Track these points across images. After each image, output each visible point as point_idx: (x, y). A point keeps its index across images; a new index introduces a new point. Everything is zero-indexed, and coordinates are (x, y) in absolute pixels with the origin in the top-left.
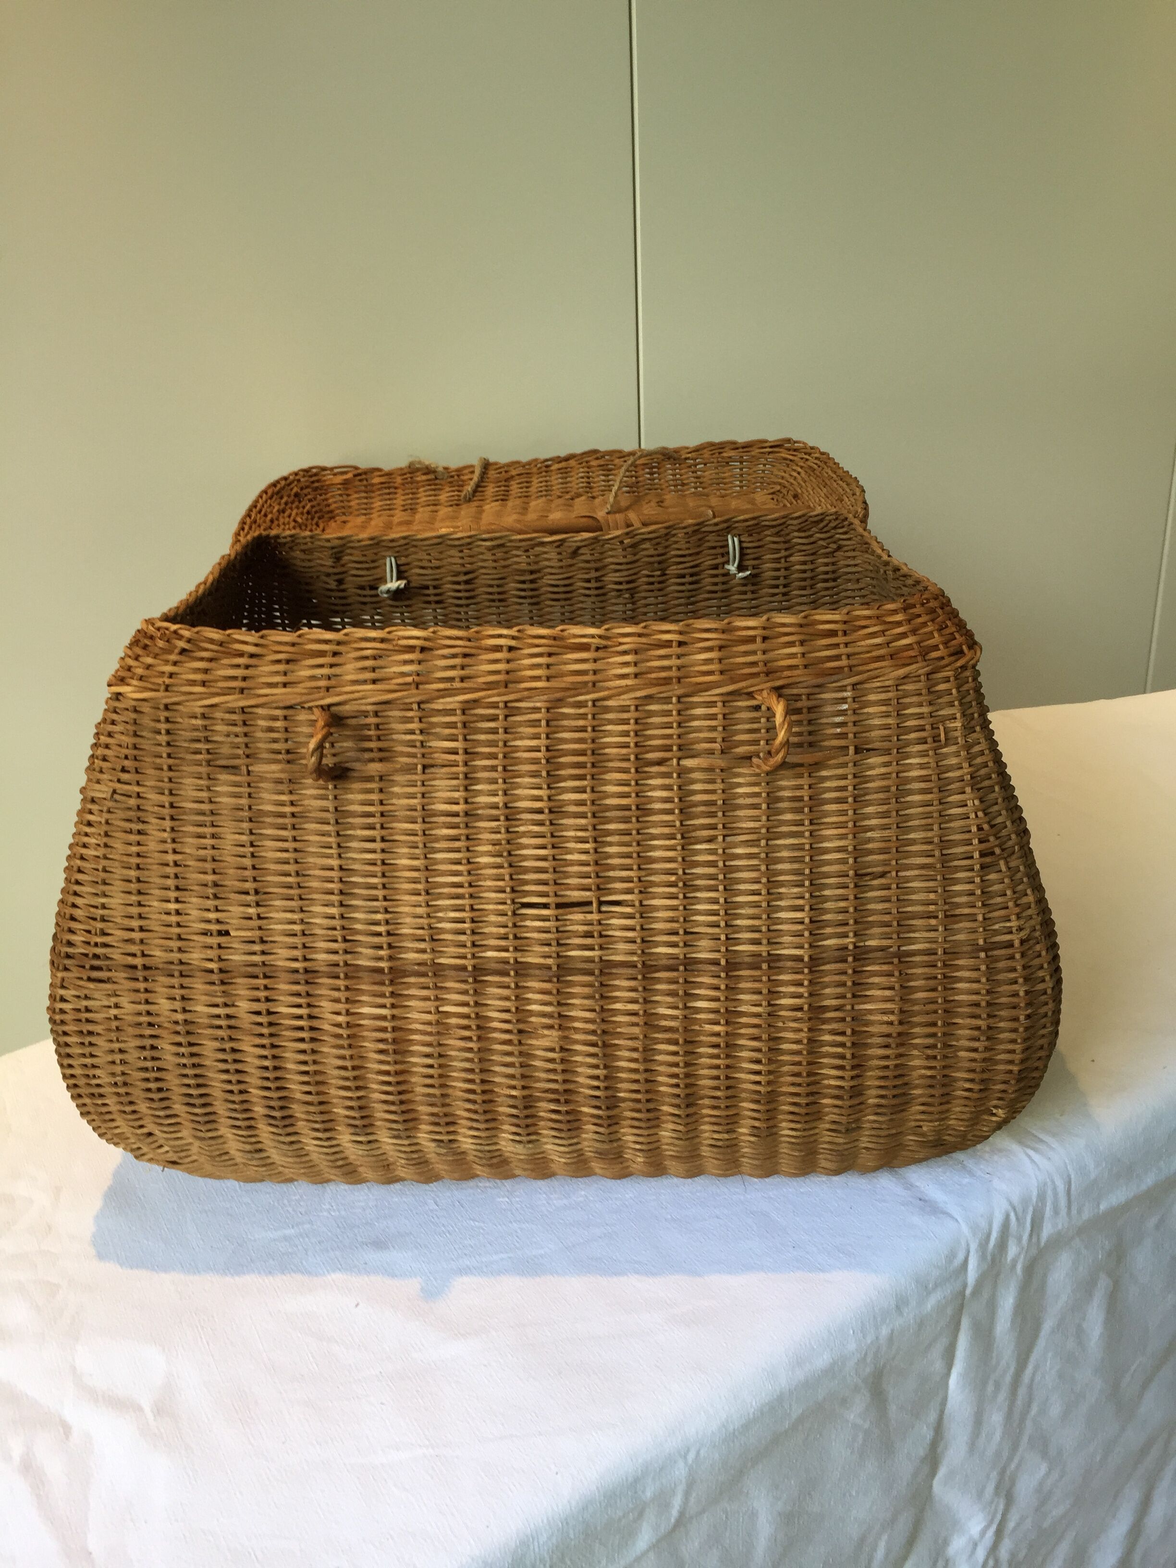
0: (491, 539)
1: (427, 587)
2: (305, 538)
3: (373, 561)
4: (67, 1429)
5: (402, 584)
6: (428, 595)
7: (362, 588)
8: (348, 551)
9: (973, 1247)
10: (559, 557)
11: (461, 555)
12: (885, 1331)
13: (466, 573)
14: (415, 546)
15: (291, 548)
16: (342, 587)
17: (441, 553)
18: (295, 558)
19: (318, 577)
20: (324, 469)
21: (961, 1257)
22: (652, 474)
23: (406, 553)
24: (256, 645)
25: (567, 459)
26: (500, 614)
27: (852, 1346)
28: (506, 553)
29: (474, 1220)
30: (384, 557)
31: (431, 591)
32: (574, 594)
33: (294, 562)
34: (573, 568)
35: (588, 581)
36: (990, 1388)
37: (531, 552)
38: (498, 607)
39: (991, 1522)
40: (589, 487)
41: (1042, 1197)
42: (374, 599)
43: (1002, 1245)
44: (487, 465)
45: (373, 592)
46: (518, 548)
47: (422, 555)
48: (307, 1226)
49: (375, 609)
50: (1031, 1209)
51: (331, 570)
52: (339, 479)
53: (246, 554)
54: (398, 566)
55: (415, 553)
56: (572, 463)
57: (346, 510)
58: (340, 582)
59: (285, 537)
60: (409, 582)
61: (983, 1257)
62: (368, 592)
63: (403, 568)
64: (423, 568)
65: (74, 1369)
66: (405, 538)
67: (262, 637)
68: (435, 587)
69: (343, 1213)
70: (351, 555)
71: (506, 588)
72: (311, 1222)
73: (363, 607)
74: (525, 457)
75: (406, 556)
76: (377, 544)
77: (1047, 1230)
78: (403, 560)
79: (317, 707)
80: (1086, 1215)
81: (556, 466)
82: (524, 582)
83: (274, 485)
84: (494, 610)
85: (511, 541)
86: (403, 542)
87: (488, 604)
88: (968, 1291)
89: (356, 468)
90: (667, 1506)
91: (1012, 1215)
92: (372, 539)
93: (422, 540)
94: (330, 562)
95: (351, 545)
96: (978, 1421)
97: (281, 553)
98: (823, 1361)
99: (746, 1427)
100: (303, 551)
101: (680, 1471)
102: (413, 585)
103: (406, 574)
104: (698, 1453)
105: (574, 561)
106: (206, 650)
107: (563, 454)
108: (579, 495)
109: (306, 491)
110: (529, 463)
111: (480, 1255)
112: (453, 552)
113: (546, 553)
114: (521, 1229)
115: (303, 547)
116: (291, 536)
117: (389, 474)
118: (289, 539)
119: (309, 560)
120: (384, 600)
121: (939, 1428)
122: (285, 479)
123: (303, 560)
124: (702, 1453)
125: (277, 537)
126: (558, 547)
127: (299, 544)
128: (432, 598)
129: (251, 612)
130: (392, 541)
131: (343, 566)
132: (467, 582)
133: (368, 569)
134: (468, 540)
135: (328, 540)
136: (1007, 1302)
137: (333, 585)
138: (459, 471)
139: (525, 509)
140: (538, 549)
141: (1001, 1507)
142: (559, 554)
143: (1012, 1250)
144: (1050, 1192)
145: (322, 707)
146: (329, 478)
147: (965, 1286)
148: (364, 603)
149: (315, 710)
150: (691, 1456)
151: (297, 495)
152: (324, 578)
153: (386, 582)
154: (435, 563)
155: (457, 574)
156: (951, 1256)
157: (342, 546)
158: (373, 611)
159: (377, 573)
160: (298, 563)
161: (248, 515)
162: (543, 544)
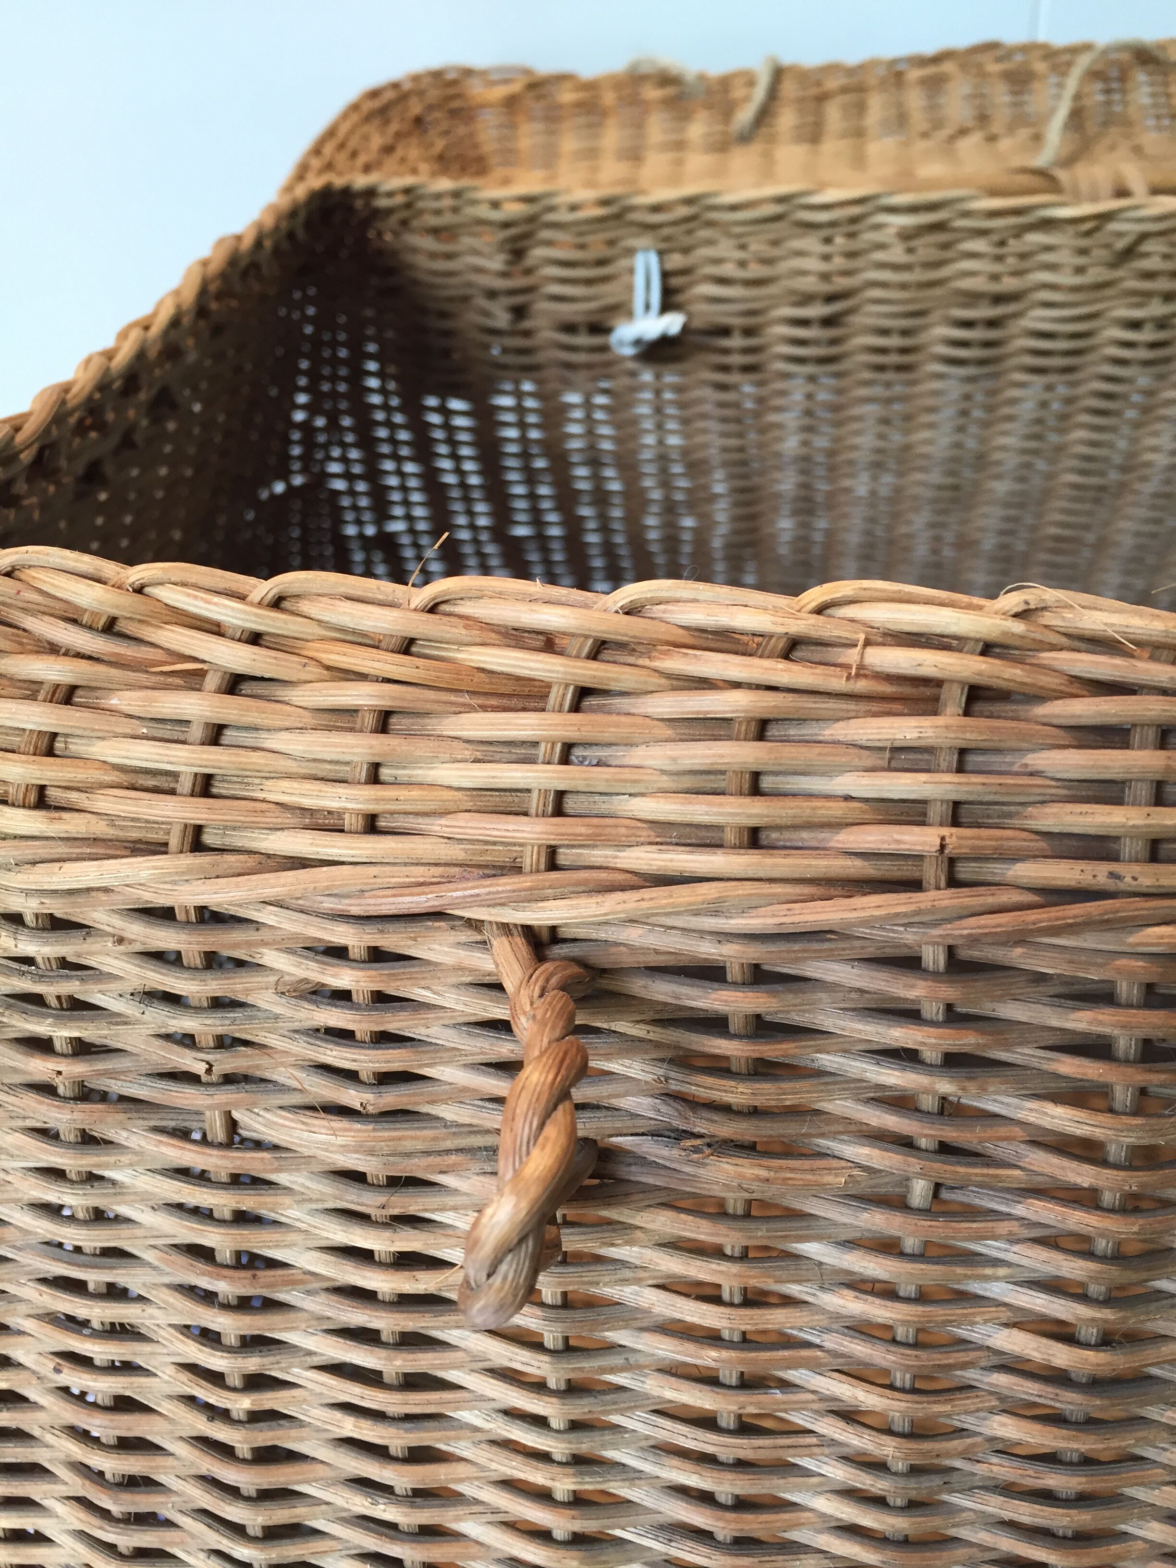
0: (913, 209)
1: (725, 331)
2: (438, 196)
3: (601, 262)
5: (673, 323)
6: (726, 351)
7: (570, 328)
8: (545, 234)
10: (1081, 261)
11: (827, 249)
13: (830, 298)
14: (710, 224)
15: (404, 223)
16: (527, 324)
17: (775, 243)
18: (414, 250)
19: (465, 299)
20: (468, 73)
22: (1108, 91)
23: (687, 241)
24: (255, 639)
25: (938, 59)
26: (888, 401)
28: (946, 246)
30: (631, 252)
31: (736, 341)
32: (1088, 358)
33: (410, 258)
34: (1108, 292)
35: (1135, 325)
37: (1014, 245)
38: (888, 385)
40: (983, 119)
42: (596, 358)
44: (779, 73)
45: (596, 340)
46: (982, 233)
47: (725, 248)
49: (596, 379)
51: (500, 284)
52: (499, 92)
53: (291, 235)
54: (665, 275)
55: (710, 242)
56: (948, 67)
57: (510, 156)
58: (519, 312)
59: (390, 194)
60: (690, 316)
62: (583, 340)
63: (675, 282)
64: (723, 281)
66: (689, 201)
67: (277, 603)
68: (749, 332)
70: (549, 243)
71: (922, 338)
73: (568, 374)
74: (852, 57)
75: (686, 251)
76: (618, 217)
78: (676, 261)
79: (506, 929)
81: (914, 74)
82: (968, 324)
83: (374, 94)
84: (877, 391)
85: (967, 214)
86: (683, 211)
87: (867, 375)
89: (527, 72)
92: (605, 202)
93: (734, 208)
94: (497, 263)
95: (551, 217)
97: (380, 234)
100: (435, 231)
102: (697, 323)
103: (680, 298)
105: (1119, 273)
106: (53, 649)
107: (929, 48)
108: (963, 132)
109: (437, 115)
110: (863, 68)
112: (811, 243)
113: (1049, 248)
115: (433, 221)
116: (407, 191)
117: (591, 86)
118: (400, 199)
119: (449, 256)
120: (623, 359)
122: (395, 86)
123: (433, 255)
125: (371, 193)
126: (1088, 234)
127: (421, 212)
128: (736, 359)
129: (314, 376)
130: (656, 208)
131: (528, 272)
132: (828, 322)
133: (589, 282)
134: (855, 210)
135: (495, 204)
137: (502, 319)
138: (725, 83)
139: (859, 161)
140: (1035, 238)
142: (1083, 252)
145: (528, 931)
146: (477, 90)
148: (570, 366)
149: (500, 944)
151: (418, 121)
152: (481, 302)
153: (629, 314)
154: (755, 271)
155: (806, 299)
157: (531, 219)
158: (590, 386)
159: (610, 293)
160: (422, 261)
161: (317, 150)
162: (1048, 224)
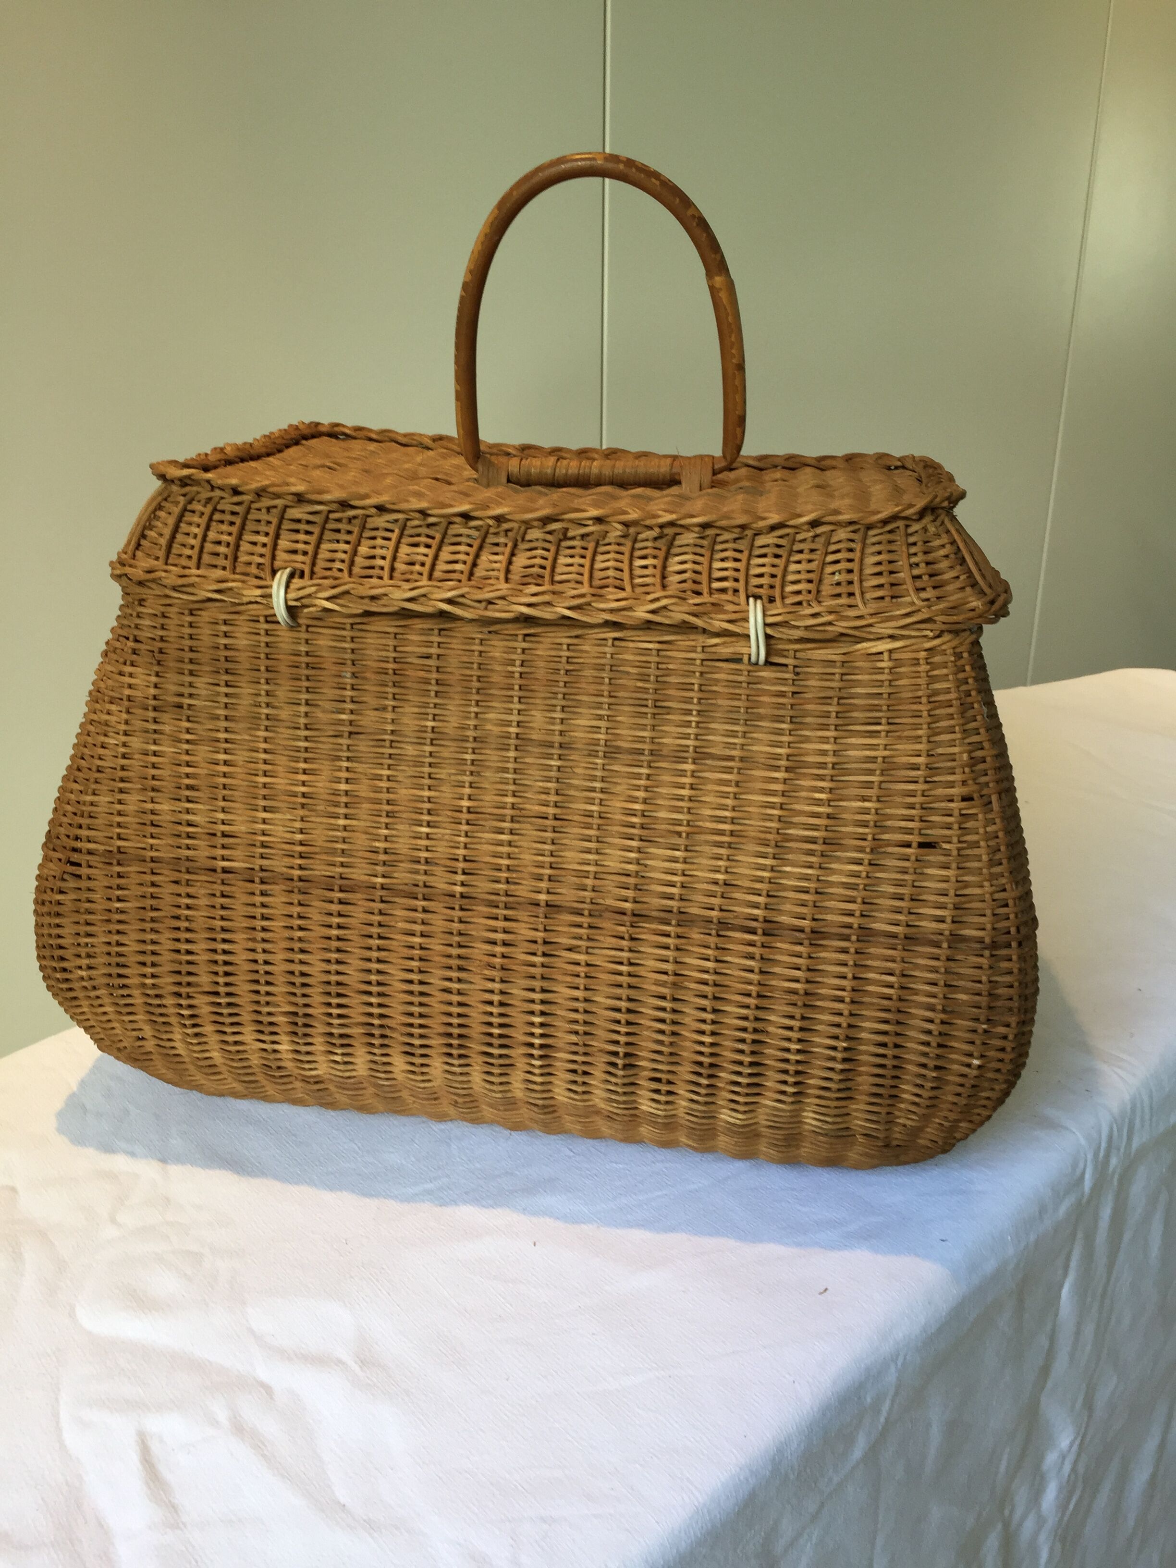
4: (267, 1389)
9: (1090, 1157)
12: (1032, 1237)
21: (1081, 1165)
27: (1011, 1251)
29: (616, 1163)
36: (1089, 1299)
39: (1078, 1434)
41: (1133, 1110)
43: (1107, 1156)
48: (445, 1180)
50: (1127, 1120)
61: (1095, 1167)
65: (251, 1331)
69: (478, 1165)
72: (448, 1176)
77: (1136, 1143)
80: (1162, 1128)
88: (1085, 1200)
90: (879, 1412)
91: (1115, 1126)
96: (1078, 1333)
98: (990, 1266)
99: (940, 1330)
101: (891, 1377)
104: (905, 1359)
111: (635, 1194)
114: (666, 1168)
121: (1052, 1338)
124: (908, 1358)
136: (1106, 1213)
141: (1086, 1419)
143: (1114, 1161)
144: (1138, 1105)
147: (1083, 1196)
150: (900, 1362)
156: (1074, 1166)
